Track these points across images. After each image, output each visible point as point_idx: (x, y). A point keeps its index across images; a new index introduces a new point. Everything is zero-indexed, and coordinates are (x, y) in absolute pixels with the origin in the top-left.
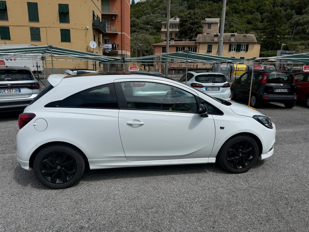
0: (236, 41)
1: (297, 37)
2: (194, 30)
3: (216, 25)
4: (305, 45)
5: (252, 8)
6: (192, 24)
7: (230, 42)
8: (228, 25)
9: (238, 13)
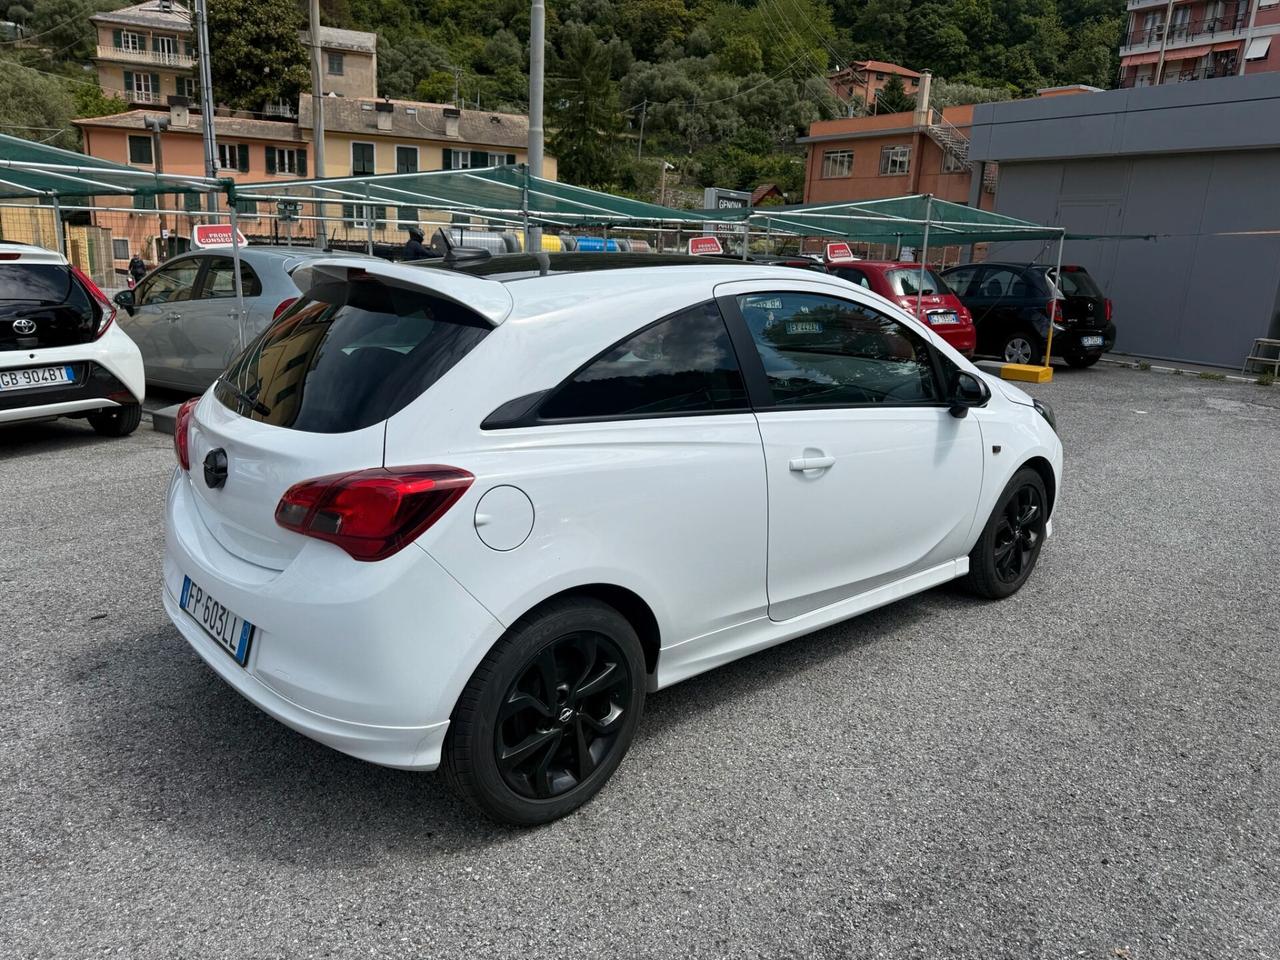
0: (464, 137)
1: (652, 141)
2: (267, 70)
3: (364, 60)
4: (680, 172)
5: (484, 12)
6: (256, 42)
7: (443, 138)
8: (406, 66)
9: (436, 22)
